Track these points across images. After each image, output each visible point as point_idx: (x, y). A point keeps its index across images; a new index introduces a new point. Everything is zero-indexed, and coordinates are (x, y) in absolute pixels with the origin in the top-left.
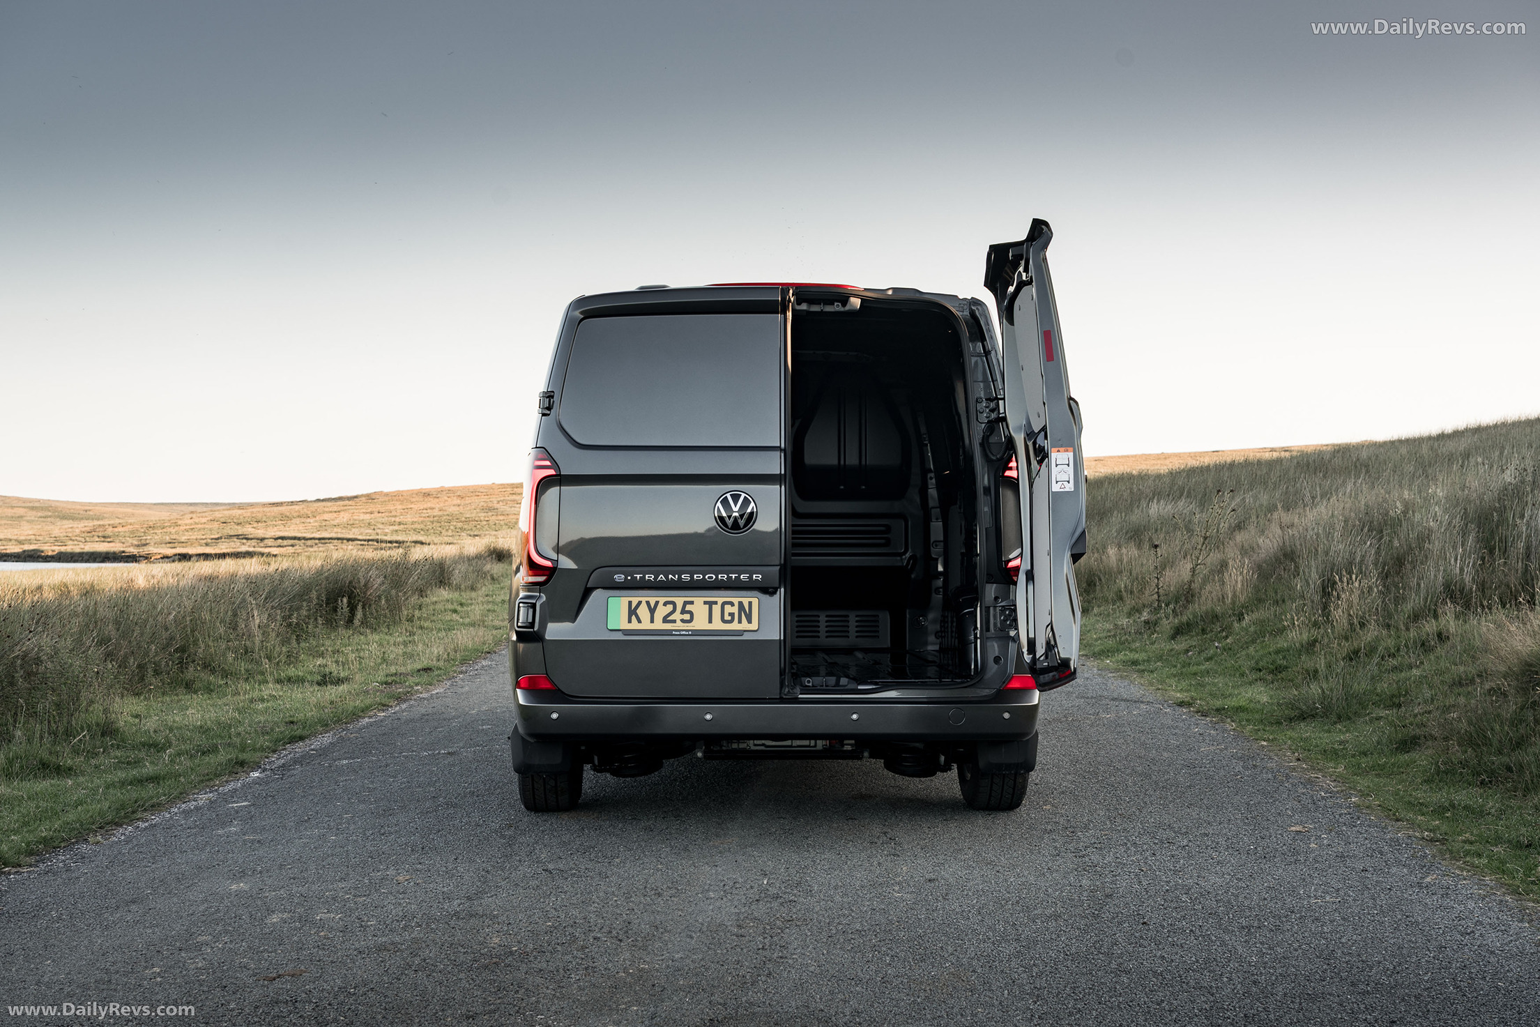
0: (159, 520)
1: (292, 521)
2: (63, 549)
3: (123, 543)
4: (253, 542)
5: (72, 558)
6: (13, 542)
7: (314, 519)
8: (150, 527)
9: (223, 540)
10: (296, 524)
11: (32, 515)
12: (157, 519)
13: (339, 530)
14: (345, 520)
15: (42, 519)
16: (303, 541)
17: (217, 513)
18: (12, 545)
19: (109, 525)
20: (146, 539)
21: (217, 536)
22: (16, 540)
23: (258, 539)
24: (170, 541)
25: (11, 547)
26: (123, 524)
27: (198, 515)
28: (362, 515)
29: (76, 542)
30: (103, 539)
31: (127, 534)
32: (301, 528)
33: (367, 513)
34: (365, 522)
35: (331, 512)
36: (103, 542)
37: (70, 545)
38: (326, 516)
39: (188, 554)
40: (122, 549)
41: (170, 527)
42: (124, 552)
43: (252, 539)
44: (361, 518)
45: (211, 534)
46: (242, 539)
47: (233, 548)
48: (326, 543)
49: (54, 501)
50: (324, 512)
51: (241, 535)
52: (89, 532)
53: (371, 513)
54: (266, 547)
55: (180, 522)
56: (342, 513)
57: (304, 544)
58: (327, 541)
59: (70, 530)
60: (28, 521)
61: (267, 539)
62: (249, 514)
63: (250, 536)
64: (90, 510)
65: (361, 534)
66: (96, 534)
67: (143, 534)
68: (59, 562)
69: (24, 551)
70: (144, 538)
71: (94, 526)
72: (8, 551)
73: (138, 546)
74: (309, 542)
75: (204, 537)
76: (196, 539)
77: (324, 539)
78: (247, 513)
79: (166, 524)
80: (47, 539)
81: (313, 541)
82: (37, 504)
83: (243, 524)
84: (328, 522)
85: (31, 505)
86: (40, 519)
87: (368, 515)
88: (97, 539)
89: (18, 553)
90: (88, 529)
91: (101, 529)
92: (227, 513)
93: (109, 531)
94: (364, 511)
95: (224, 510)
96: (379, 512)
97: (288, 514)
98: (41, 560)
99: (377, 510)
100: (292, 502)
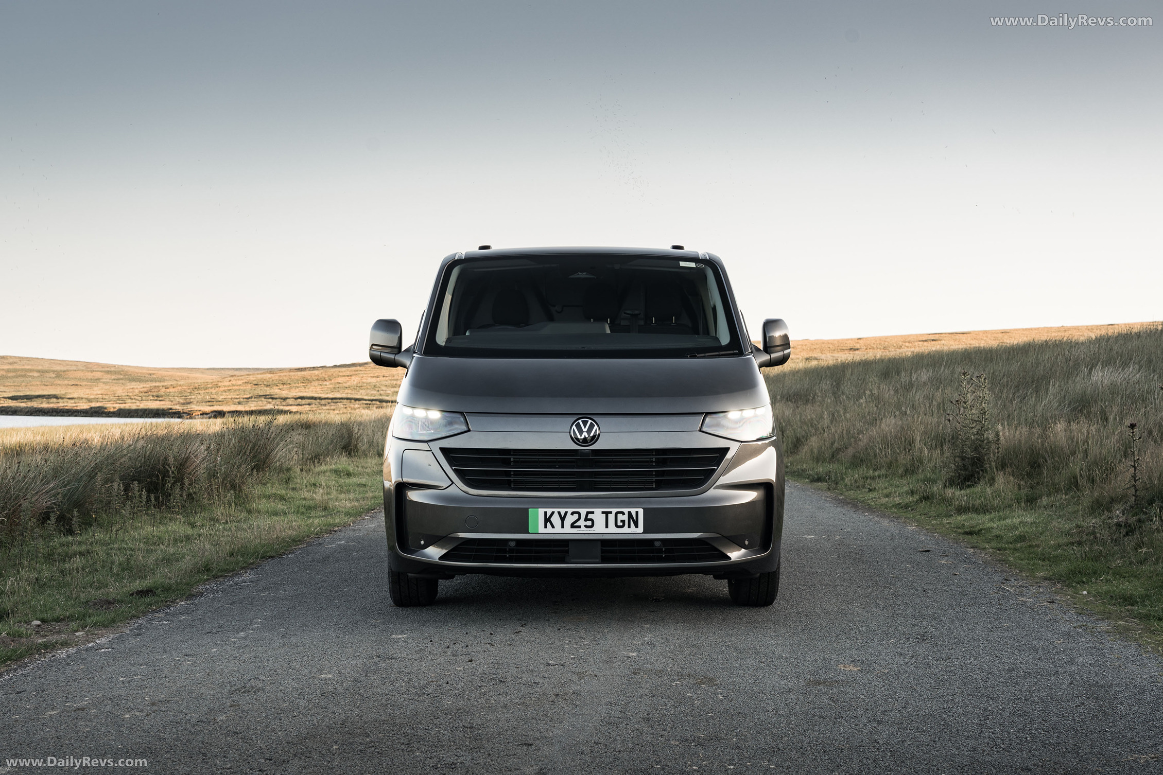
0: (204, 383)
1: (312, 384)
2: (122, 406)
3: (172, 401)
4: (278, 401)
5: (129, 413)
6: (84, 400)
7: (330, 382)
8: (195, 388)
9: (253, 399)
10: (315, 386)
11: (107, 377)
12: (202, 381)
13: (349, 391)
14: (355, 383)
15: (115, 381)
16: (318, 401)
17: (251, 376)
18: (83, 402)
19: (163, 386)
20: (191, 398)
21: (248, 396)
22: (86, 399)
23: (282, 399)
24: (210, 400)
25: (81, 404)
26: (174, 386)
27: (236, 378)
28: (369, 379)
29: (134, 401)
30: (156, 398)
31: (176, 394)
32: (318, 390)
33: (374, 377)
34: (371, 384)
35: (344, 376)
36: (156, 400)
37: (128, 403)
38: (340, 380)
39: (223, 411)
40: (170, 407)
41: (211, 388)
42: (171, 409)
43: (276, 399)
44: (369, 381)
45: (244, 394)
46: (269, 398)
47: (260, 406)
48: (337, 402)
49: (126, 366)
50: (339, 376)
51: (268, 395)
52: (146, 392)
53: (378, 377)
54: (287, 405)
55: (220, 384)
56: (353, 378)
57: (319, 403)
58: (338, 401)
59: (131, 390)
60: (104, 383)
61: (289, 398)
62: (277, 378)
63: (275, 396)
64: (154, 374)
65: (367, 395)
66: (152, 394)
67: (189, 394)
68: (119, 417)
69: (91, 408)
70: (190, 397)
71: (151, 387)
72: (78, 408)
73: (184, 404)
74: (323, 402)
75: (238, 397)
76: (231, 399)
77: (335, 399)
78: (275, 377)
79: (209, 386)
80: (112, 398)
81: (327, 400)
82: (113, 369)
83: (271, 386)
84: (341, 385)
85: (106, 369)
86: (114, 381)
87: (375, 379)
88: (152, 398)
89: (86, 410)
90: (145, 390)
91: (156, 390)
92: (259, 376)
93: (162, 393)
94: (372, 375)
95: (258, 374)
96: (384, 377)
97: (309, 377)
98: (104, 415)
99: (382, 374)
100: (314, 368)
